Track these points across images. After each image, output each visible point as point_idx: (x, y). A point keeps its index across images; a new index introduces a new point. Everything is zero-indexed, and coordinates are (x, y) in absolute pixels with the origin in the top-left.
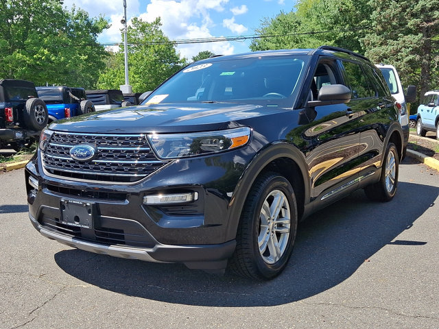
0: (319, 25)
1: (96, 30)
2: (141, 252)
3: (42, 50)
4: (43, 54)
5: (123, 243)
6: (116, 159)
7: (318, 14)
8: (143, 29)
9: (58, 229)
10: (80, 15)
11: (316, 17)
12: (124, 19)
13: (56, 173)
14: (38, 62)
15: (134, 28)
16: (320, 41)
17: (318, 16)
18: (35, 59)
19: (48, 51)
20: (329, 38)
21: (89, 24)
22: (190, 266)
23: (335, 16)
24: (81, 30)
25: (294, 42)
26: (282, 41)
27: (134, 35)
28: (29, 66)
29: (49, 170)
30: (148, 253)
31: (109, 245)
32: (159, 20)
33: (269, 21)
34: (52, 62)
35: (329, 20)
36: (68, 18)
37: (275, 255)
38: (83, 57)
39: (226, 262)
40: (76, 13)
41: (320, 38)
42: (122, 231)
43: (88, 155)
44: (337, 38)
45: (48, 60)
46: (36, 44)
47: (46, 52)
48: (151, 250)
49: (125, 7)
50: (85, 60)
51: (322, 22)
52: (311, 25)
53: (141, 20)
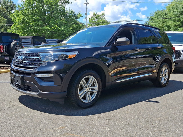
0: (174, 15)
1: (77, 18)
2: (35, 94)
3: (55, 25)
4: (55, 27)
5: (31, 91)
6: (29, 61)
7: (173, 10)
8: (97, 17)
9: (16, 86)
10: (72, 12)
11: (172, 11)
12: (86, 13)
13: (16, 66)
14: (53, 30)
15: (94, 17)
16: (174, 22)
17: (173, 11)
18: (53, 29)
19: (58, 26)
20: (178, 21)
21: (75, 15)
22: (51, 100)
23: (181, 11)
24: (71, 18)
25: (162, 22)
26: (157, 22)
27: (94, 20)
28: (50, 32)
29: (14, 65)
30: (37, 94)
31: (26, 91)
32: (104, 13)
33: (154, 13)
34: (59, 30)
35: (178, 13)
36: (67, 13)
37: (88, 100)
38: (71, 28)
39: (64, 99)
40: (70, 11)
41: (174, 21)
42: (30, 86)
43: (22, 59)
44: (182, 21)
45: (57, 29)
46: (53, 23)
47: (57, 26)
48: (37, 93)
49: (87, 8)
50: (71, 29)
51: (175, 14)
52: (170, 15)
53: (97, 14)
